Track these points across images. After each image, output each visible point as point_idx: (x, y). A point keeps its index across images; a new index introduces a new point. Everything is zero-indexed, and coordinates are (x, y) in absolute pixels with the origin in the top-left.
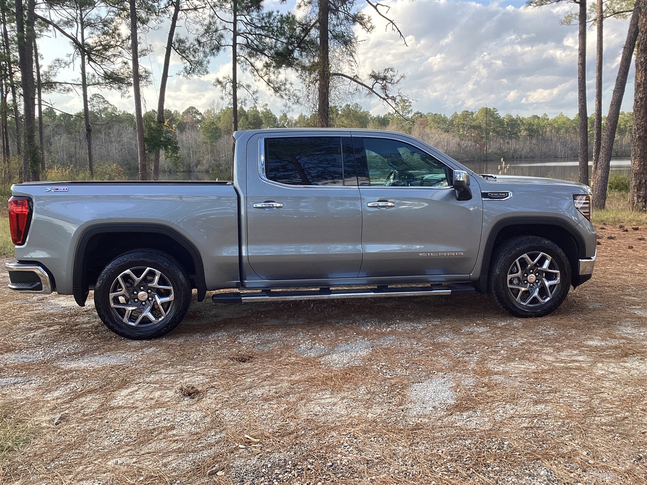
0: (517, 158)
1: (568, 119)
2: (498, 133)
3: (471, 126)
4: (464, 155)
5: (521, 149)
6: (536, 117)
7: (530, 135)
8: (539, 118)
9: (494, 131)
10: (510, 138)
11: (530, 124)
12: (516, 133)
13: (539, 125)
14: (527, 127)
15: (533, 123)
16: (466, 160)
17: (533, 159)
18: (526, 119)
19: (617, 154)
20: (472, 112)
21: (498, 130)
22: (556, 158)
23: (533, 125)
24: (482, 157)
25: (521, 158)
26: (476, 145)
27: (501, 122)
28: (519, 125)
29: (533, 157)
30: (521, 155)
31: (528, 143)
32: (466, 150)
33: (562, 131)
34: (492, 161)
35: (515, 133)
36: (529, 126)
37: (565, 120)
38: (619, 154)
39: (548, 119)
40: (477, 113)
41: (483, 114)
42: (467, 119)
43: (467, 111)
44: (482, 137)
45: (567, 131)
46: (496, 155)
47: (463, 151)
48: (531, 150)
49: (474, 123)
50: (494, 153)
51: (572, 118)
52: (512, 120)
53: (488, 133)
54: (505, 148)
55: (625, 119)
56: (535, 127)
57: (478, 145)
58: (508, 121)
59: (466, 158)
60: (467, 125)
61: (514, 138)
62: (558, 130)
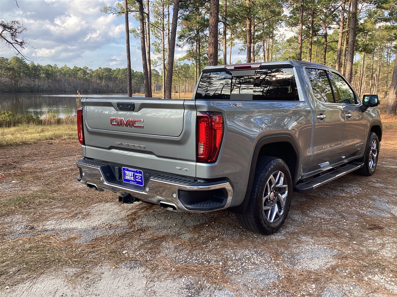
0: (40, 91)
1: (70, 69)
2: (26, 74)
3: (7, 68)
4: (5, 88)
5: (42, 85)
6: (49, 66)
7: (47, 77)
8: (51, 66)
9: (24, 72)
10: (35, 78)
11: (47, 70)
12: (39, 75)
13: (52, 70)
14: (45, 72)
15: (48, 69)
16: (6, 90)
17: (51, 92)
18: (43, 67)
19: (99, 91)
20: (7, 59)
21: (26, 72)
22: (65, 92)
23: (49, 71)
24: (17, 89)
25: (43, 91)
26: (12, 81)
27: (27, 67)
28: (40, 70)
29: (51, 91)
30: (43, 89)
31: (46, 82)
32: (5, 84)
33: (67, 75)
34: (24, 92)
35: (37, 75)
36: (46, 71)
37: (68, 69)
38: (101, 91)
39: (58, 68)
40: (10, 60)
41: (15, 60)
42: (4, 63)
43: (3, 58)
44: (16, 76)
45: (70, 76)
46: (26, 88)
47: (3, 84)
48: (49, 86)
49: (9, 66)
50: (25, 87)
51: (72, 69)
52: (35, 66)
53: (19, 74)
54: (32, 84)
55: (102, 71)
56: (50, 72)
57: (13, 81)
58: (32, 67)
59: (5, 89)
60: (4, 67)
61: (37, 78)
62: (65, 74)
